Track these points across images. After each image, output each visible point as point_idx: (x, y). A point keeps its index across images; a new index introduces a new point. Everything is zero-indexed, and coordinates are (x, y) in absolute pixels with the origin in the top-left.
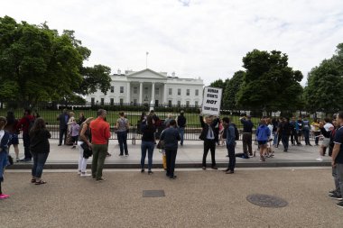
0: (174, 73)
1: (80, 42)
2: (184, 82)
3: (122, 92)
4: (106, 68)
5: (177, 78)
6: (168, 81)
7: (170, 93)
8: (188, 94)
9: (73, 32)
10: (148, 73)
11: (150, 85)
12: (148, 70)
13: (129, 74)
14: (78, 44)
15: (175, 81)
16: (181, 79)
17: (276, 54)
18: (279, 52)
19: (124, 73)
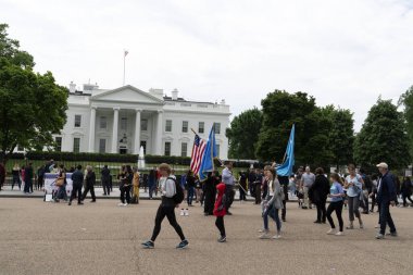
0: (175, 92)
1: (16, 43)
2: (194, 108)
3: (77, 125)
5: (180, 100)
6: (166, 107)
7: (169, 129)
9: (5, 26)
10: (129, 92)
12: (129, 88)
13: (94, 94)
14: (13, 46)
15: (178, 107)
16: (189, 103)
17: (302, 96)
18: (305, 95)
19: (81, 89)
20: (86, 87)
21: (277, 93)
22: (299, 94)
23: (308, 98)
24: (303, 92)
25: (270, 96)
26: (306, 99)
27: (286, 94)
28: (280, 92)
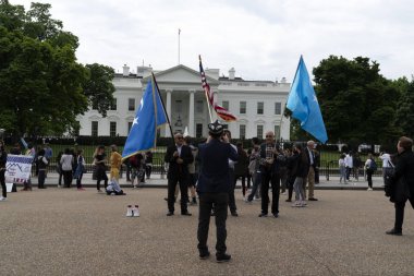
0: (232, 71)
1: (60, 24)
2: (251, 88)
4: (107, 68)
5: (238, 79)
6: (221, 87)
8: (260, 111)
9: (48, 6)
10: (181, 72)
11: (186, 95)
12: (181, 68)
13: (146, 75)
14: (57, 27)
15: (235, 87)
17: (362, 61)
18: (367, 60)
19: (135, 72)
20: (141, 69)
21: (333, 59)
22: (359, 59)
23: (371, 63)
24: (364, 57)
25: (324, 63)
26: (368, 65)
27: (343, 60)
28: (336, 58)
